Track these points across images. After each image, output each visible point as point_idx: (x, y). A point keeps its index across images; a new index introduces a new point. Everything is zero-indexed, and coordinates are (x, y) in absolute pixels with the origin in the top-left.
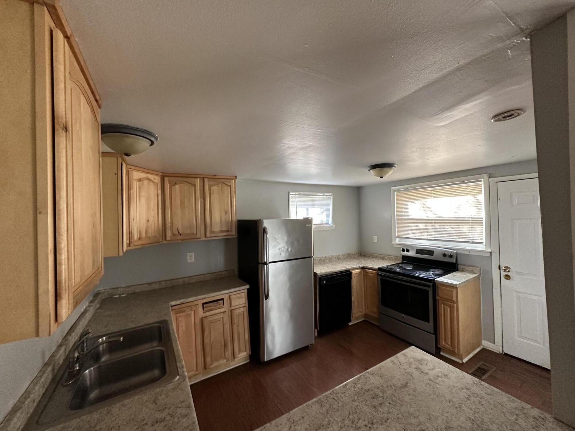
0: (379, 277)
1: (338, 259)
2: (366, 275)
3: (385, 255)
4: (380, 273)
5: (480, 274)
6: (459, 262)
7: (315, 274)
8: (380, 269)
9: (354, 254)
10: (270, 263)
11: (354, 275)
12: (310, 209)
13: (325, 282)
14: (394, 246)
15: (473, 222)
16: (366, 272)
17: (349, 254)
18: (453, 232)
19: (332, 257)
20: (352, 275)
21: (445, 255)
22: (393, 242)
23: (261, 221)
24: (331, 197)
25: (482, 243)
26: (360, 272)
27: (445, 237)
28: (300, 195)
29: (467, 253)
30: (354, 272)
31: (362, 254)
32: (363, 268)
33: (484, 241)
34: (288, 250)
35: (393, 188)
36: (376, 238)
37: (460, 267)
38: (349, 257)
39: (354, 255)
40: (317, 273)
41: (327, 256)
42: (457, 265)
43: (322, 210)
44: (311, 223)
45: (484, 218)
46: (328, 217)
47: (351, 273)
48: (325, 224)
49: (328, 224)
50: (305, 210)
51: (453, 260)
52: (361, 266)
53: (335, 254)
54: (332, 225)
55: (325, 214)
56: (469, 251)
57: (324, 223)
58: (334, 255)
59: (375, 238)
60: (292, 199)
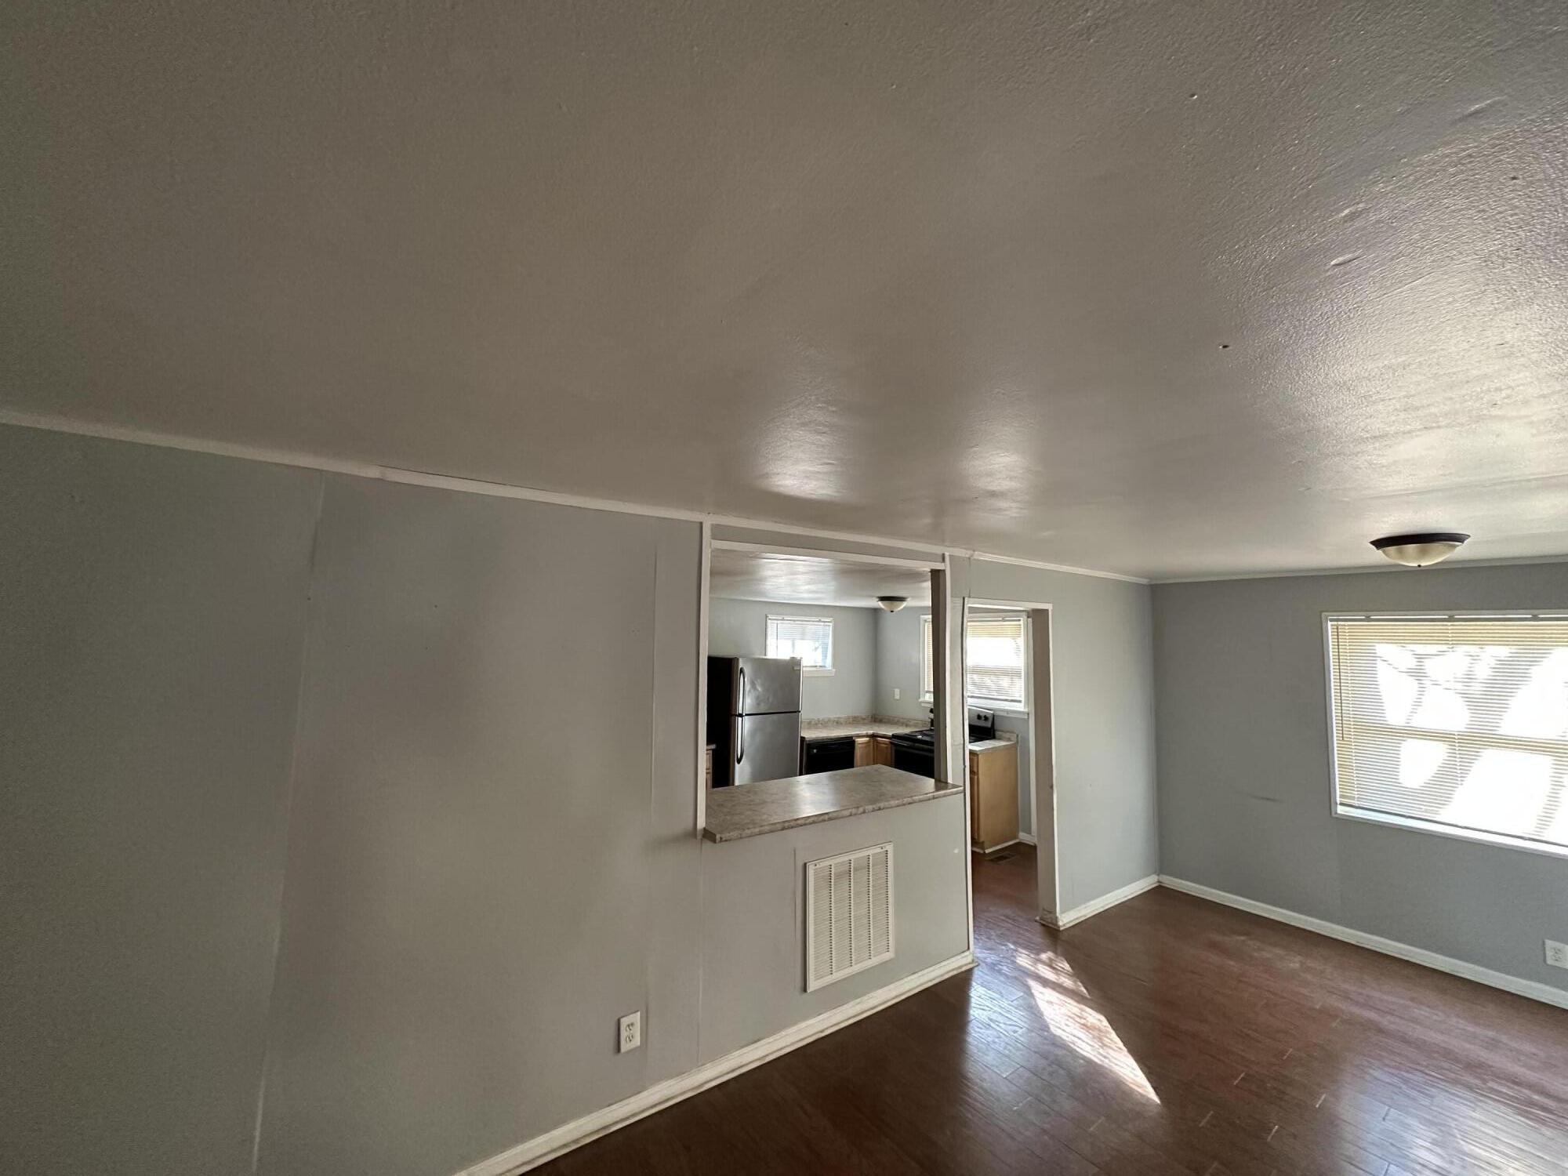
0: (894, 748)
1: (838, 723)
2: (877, 746)
3: (909, 720)
4: (896, 741)
5: (1017, 742)
6: (995, 728)
7: (803, 739)
8: (894, 736)
9: (864, 717)
10: (747, 715)
11: (860, 746)
12: (798, 643)
13: (815, 751)
14: (923, 705)
15: (1011, 673)
16: (878, 742)
17: (855, 717)
18: (993, 687)
19: (829, 720)
20: (856, 745)
21: (979, 717)
22: (921, 700)
23: (736, 660)
24: (831, 624)
25: (1020, 701)
26: (869, 742)
27: (984, 693)
28: (783, 620)
29: (1005, 714)
30: (859, 740)
31: (876, 719)
32: (873, 736)
33: (1023, 699)
34: (768, 699)
35: (922, 616)
36: (898, 693)
37: (998, 734)
38: (855, 721)
39: (865, 719)
40: (804, 738)
41: (821, 718)
42: (994, 731)
43: (817, 644)
44: (800, 665)
45: (1023, 668)
46: (825, 656)
47: (854, 741)
48: (821, 666)
49: (824, 666)
50: (790, 643)
51: (989, 725)
52: (871, 732)
53: (833, 716)
54: (830, 668)
55: (820, 650)
56: (1008, 711)
57: (818, 665)
58: (831, 717)
59: (897, 691)
60: (772, 627)
